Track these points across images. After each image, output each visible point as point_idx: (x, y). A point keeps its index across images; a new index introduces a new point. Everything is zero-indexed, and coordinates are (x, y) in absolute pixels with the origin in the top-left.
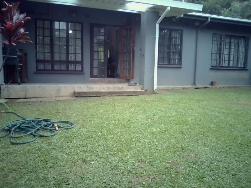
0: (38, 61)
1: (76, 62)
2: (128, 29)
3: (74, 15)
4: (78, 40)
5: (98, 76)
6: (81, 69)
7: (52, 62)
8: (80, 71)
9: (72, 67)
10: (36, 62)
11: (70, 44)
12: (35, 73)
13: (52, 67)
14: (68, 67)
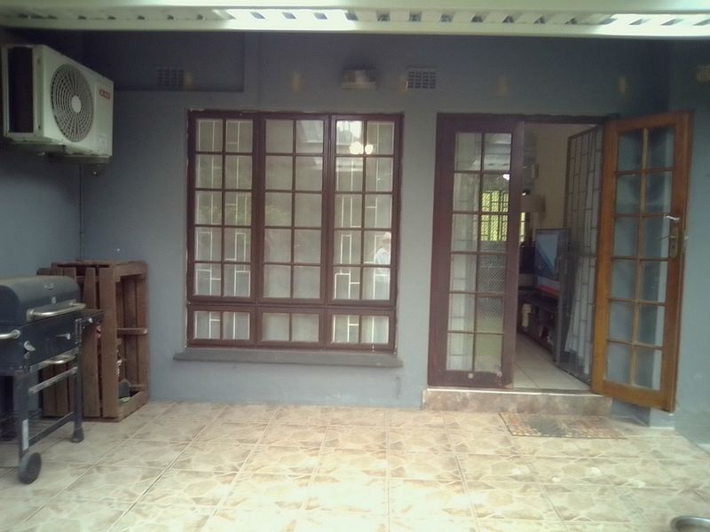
0: (197, 304)
1: (363, 308)
2: (646, 133)
3: (361, 81)
4: (378, 199)
5: (471, 376)
6: (385, 340)
7: (257, 306)
8: (380, 348)
9: (344, 329)
10: (188, 306)
11: (341, 222)
12: (179, 359)
13: (257, 327)
14: (325, 330)
